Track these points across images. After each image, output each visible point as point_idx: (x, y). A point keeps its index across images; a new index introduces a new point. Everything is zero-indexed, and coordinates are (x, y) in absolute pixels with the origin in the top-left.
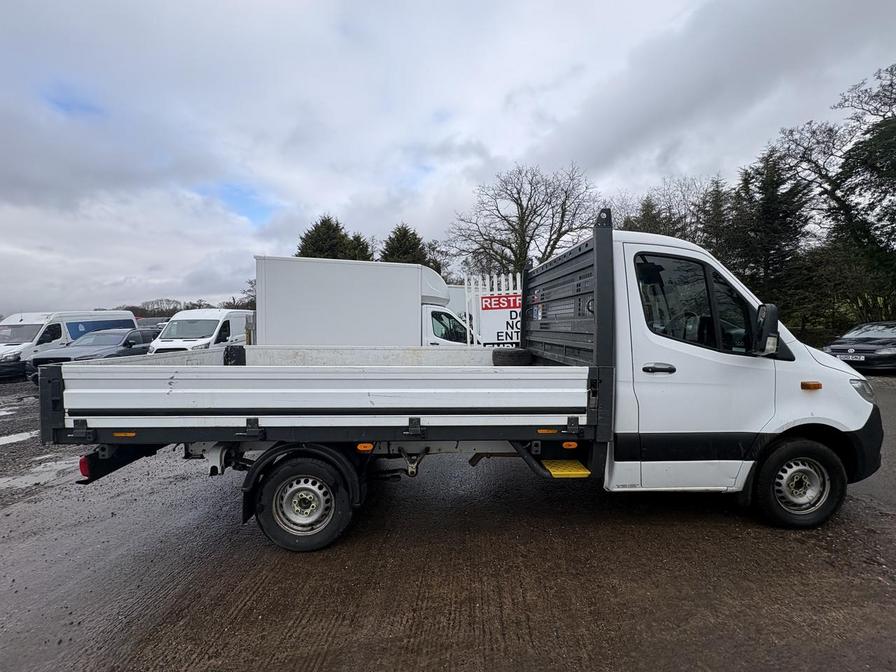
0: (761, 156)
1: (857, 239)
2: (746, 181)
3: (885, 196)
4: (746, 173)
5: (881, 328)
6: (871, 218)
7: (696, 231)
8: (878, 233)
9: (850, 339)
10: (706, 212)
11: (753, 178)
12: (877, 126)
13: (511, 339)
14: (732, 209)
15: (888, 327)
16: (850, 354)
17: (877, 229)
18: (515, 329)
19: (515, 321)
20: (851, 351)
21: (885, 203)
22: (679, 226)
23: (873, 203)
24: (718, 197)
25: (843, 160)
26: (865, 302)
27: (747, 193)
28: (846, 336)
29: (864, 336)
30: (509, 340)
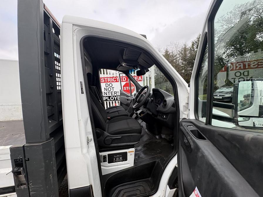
0: (197, 37)
1: (220, 63)
2: (193, 45)
3: (228, 50)
4: (193, 42)
5: (225, 88)
6: (224, 57)
7: (179, 59)
8: (225, 61)
9: (218, 92)
10: (182, 54)
11: (195, 44)
12: (226, 29)
13: (107, 95)
14: (189, 53)
15: (227, 88)
16: (218, 96)
17: (225, 60)
18: (108, 91)
19: (108, 88)
20: (218, 95)
21: (228, 52)
22: (175, 58)
23: (225, 52)
24: (185, 49)
25: (218, 39)
26: (221, 81)
27: (193, 48)
28: (217, 91)
29: (221, 91)
30: (106, 95)
